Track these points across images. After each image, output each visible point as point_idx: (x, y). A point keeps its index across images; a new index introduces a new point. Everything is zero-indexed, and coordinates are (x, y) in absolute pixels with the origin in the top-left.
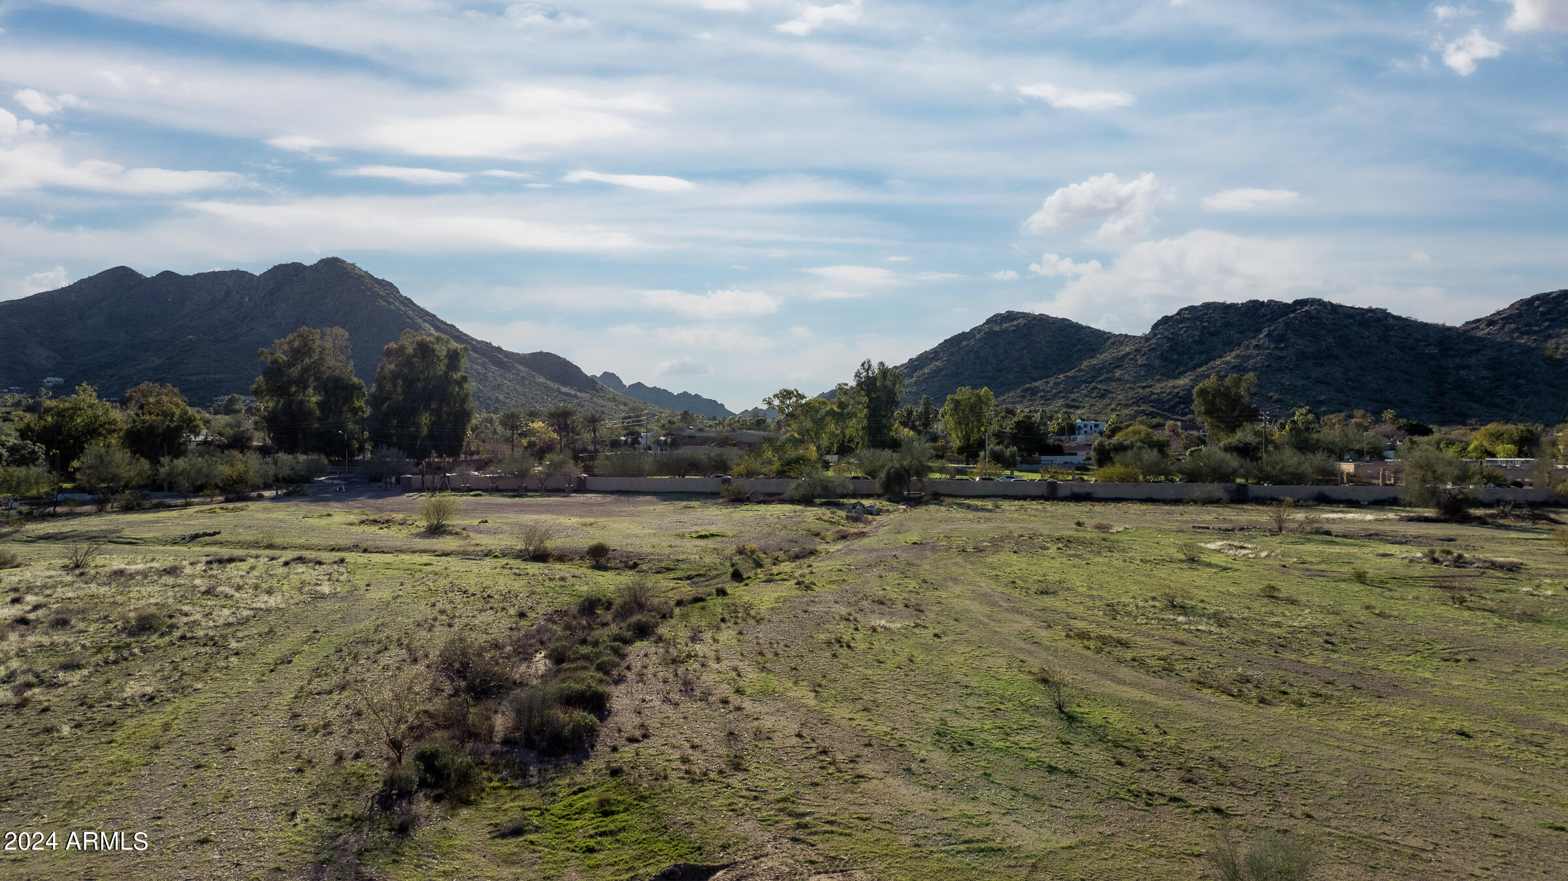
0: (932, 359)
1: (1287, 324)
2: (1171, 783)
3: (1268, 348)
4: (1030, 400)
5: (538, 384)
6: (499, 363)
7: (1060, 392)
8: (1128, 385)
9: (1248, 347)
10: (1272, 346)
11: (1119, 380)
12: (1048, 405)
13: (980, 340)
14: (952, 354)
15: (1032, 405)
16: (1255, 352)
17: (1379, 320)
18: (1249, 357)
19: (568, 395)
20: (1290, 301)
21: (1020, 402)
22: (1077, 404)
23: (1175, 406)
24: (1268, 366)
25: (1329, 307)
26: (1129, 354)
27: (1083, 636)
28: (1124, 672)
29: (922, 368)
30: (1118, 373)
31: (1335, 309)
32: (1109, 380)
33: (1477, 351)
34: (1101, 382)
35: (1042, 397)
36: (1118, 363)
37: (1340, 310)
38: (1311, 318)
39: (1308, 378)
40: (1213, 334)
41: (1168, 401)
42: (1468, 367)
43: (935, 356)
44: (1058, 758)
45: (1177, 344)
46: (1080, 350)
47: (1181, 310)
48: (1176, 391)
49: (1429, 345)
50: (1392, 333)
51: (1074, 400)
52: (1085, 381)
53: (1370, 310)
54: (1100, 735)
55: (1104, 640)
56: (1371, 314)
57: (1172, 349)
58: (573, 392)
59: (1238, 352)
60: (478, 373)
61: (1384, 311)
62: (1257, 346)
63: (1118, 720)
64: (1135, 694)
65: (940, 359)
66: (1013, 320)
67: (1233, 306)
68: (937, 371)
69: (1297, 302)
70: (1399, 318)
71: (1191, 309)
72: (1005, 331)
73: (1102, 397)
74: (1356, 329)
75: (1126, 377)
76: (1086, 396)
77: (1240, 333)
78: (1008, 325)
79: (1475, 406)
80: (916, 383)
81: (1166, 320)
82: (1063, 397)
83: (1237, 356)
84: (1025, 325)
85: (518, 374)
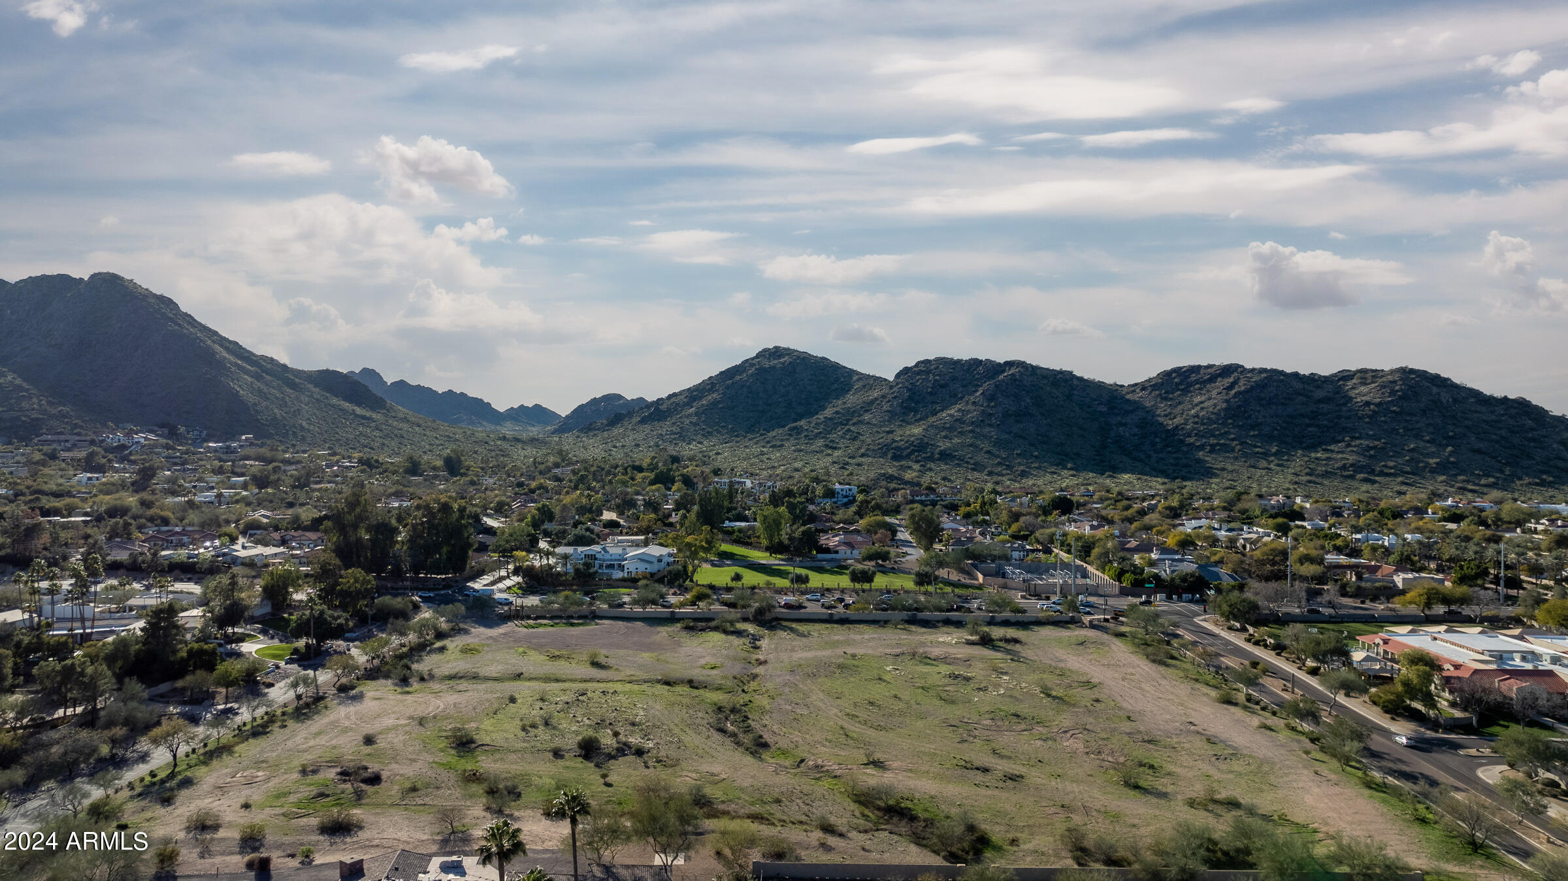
0: (709, 390)
1: (997, 386)
2: (862, 745)
3: (982, 406)
4: (796, 439)
5: (333, 406)
6: (293, 386)
7: (821, 433)
8: (875, 430)
9: (967, 403)
10: (985, 404)
11: (868, 423)
12: (811, 444)
13: (752, 375)
14: (728, 387)
15: (798, 444)
16: (973, 408)
17: (1066, 381)
18: (968, 411)
19: (364, 417)
20: (1002, 362)
21: (788, 439)
22: (835, 445)
23: (912, 453)
24: (982, 421)
25: (1030, 369)
26: (876, 399)
27: (848, 715)
28: (857, 725)
29: (700, 398)
30: (867, 417)
31: (1034, 370)
32: (861, 422)
33: (1132, 412)
34: (854, 424)
35: (806, 436)
36: (867, 407)
37: (1038, 372)
38: (1016, 380)
39: (1010, 432)
40: (942, 386)
41: (907, 448)
42: (1125, 425)
43: (712, 388)
44: (845, 742)
45: (915, 393)
46: (836, 389)
47: (919, 362)
48: (912, 439)
49: (1101, 404)
50: (1075, 392)
51: (832, 441)
52: (841, 424)
53: (1061, 372)
54: (852, 738)
55: (853, 715)
56: (1060, 376)
57: (910, 398)
58: (368, 414)
59: (960, 406)
60: (277, 398)
61: (1070, 373)
62: (974, 403)
63: (855, 735)
64: (858, 730)
65: (717, 390)
66: (780, 357)
67: (959, 361)
68: (715, 403)
69: (1007, 363)
70: (1081, 379)
71: (926, 362)
72: (773, 368)
73: (854, 439)
74: (1048, 389)
75: (874, 421)
76: (842, 437)
77: (963, 386)
78: (776, 362)
79: (1125, 459)
80: (696, 414)
81: (906, 370)
82: (823, 438)
83: (959, 410)
84: (790, 363)
85: (311, 396)
